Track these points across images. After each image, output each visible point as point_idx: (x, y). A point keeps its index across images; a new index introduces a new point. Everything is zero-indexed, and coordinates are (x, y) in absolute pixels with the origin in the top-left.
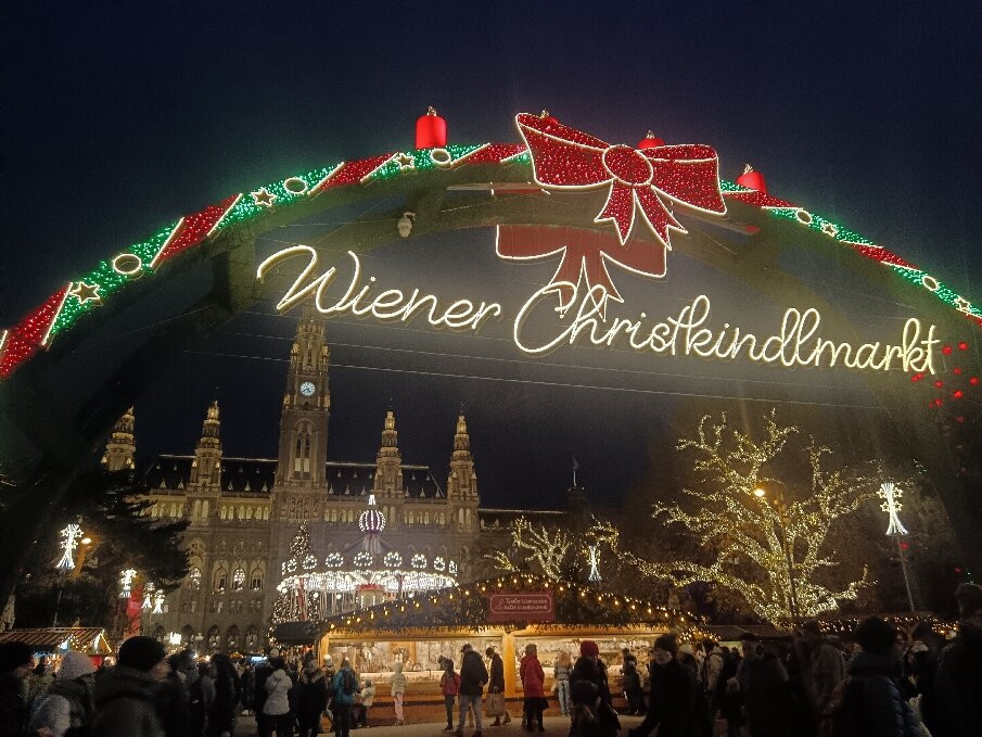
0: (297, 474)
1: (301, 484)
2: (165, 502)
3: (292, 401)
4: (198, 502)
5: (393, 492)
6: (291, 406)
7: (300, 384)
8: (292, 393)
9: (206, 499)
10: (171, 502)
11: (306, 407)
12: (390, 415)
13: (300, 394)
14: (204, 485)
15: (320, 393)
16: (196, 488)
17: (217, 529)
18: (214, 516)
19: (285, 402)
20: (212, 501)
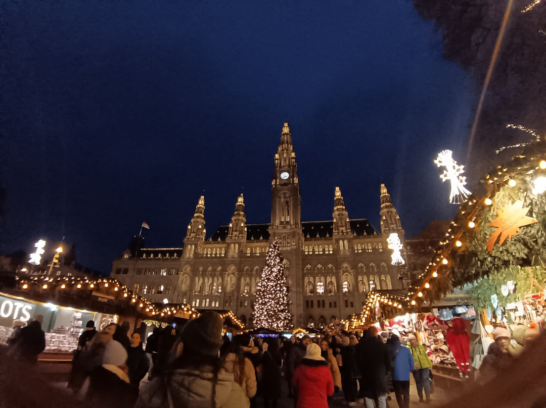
0: (281, 223)
1: (285, 228)
2: (218, 247)
3: (276, 182)
4: (233, 245)
5: (344, 231)
6: (276, 185)
7: (280, 173)
8: (276, 179)
9: (236, 243)
10: (222, 247)
11: (285, 184)
12: (337, 189)
13: (281, 179)
14: (236, 236)
15: (292, 177)
16: (231, 237)
17: (242, 259)
18: (241, 252)
19: (273, 184)
20: (240, 244)
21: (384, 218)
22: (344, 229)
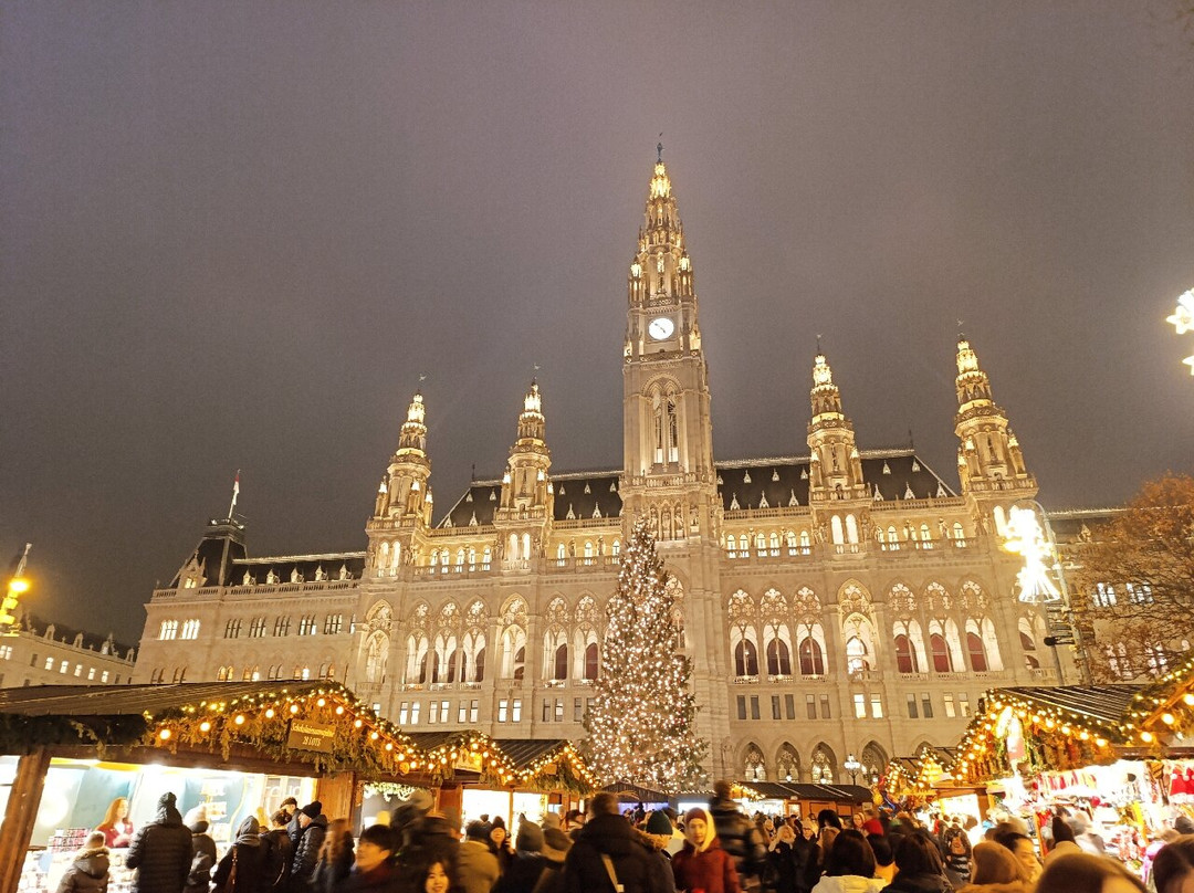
0: (656, 467)
1: (666, 482)
2: (472, 545)
3: (636, 349)
4: (514, 536)
5: (845, 488)
6: (636, 356)
7: (649, 321)
8: (635, 338)
9: (525, 530)
10: (483, 544)
12: (820, 361)
13: (650, 340)
14: (522, 511)
15: (682, 331)
16: (509, 514)
17: (545, 578)
18: (540, 556)
19: (626, 354)
20: (535, 534)
21: (969, 445)
22: (843, 481)
